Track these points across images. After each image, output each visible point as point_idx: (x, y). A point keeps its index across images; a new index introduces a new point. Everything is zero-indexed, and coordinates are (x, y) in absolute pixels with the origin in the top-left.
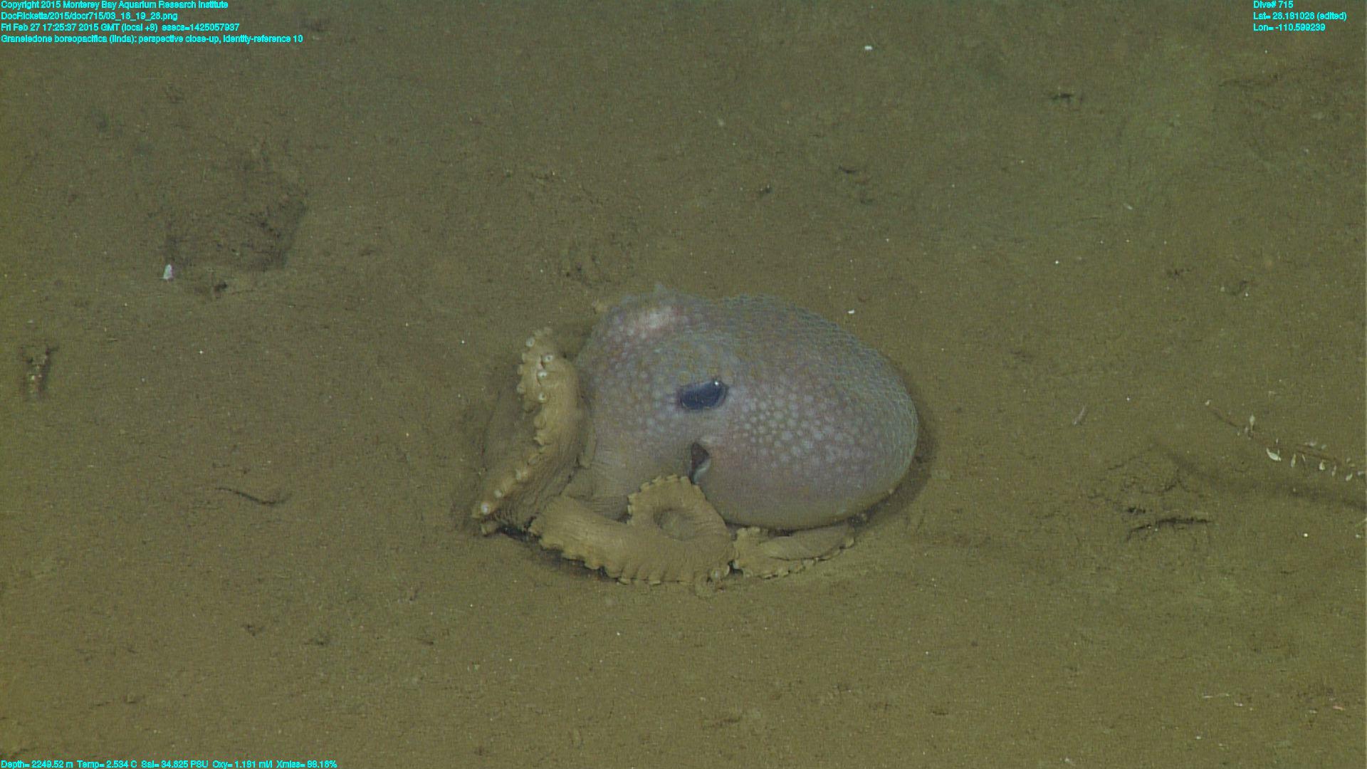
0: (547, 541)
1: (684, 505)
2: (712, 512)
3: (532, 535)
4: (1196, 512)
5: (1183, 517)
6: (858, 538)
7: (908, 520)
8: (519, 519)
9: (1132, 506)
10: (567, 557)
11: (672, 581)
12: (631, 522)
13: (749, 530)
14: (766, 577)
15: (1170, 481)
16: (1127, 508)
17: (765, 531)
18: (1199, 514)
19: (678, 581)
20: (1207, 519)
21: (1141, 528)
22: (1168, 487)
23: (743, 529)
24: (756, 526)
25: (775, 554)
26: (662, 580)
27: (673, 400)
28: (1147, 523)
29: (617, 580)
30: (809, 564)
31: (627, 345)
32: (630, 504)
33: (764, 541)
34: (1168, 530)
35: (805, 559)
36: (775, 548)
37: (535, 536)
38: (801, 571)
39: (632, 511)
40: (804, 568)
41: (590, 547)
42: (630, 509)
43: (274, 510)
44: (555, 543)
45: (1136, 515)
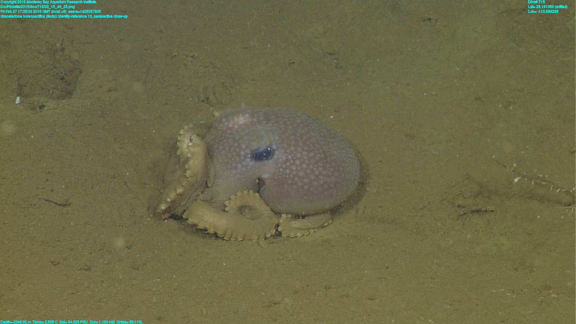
0: (191, 221)
1: (251, 204)
4: (489, 207)
5: (483, 209)
6: (335, 220)
7: (357, 211)
8: (178, 211)
9: (459, 205)
10: (200, 228)
11: (248, 239)
14: (292, 237)
15: (477, 193)
16: (457, 205)
17: (294, 216)
19: (251, 240)
20: (494, 210)
21: (464, 214)
22: (476, 195)
23: (284, 215)
24: (290, 214)
25: (297, 226)
26: (244, 238)
27: (249, 156)
28: (466, 212)
29: (222, 238)
31: (229, 131)
33: (293, 221)
34: (476, 215)
35: (310, 229)
37: (185, 219)
38: (308, 235)
40: (310, 233)
41: (210, 223)
43: (65, 208)
44: (194, 221)
45: (461, 208)
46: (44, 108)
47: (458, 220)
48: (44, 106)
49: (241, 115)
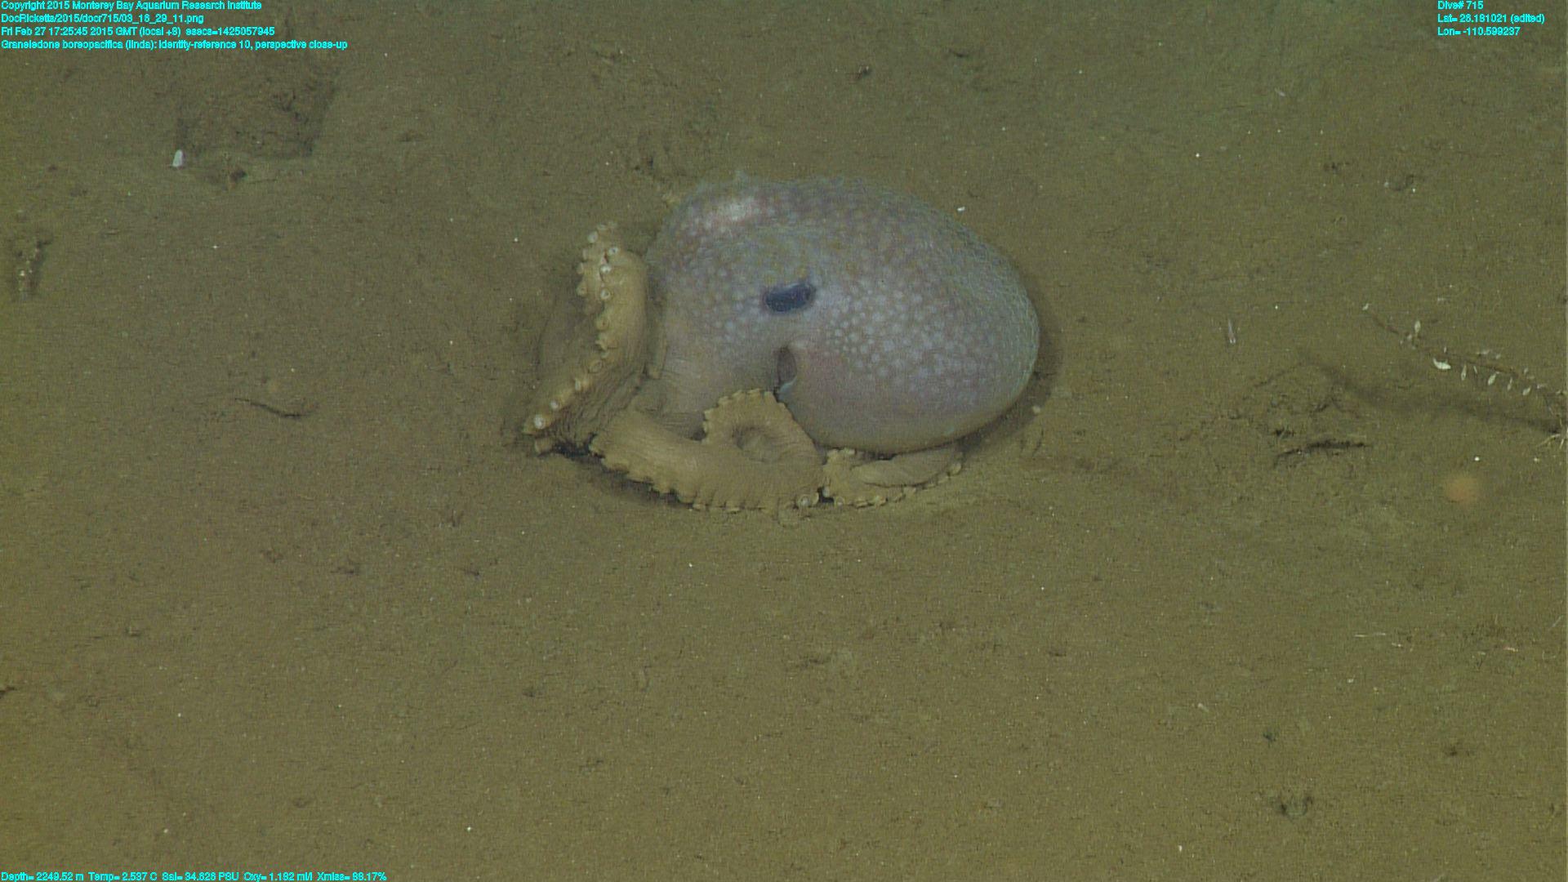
0: (610, 460)
1: (768, 423)
2: (800, 431)
3: (593, 454)
4: (1352, 435)
5: (1339, 439)
6: (966, 464)
7: (1023, 443)
8: (579, 434)
9: (1279, 429)
10: (633, 479)
11: (751, 509)
12: (707, 441)
13: (842, 451)
14: (861, 505)
15: (1322, 400)
16: (1274, 430)
17: (860, 454)
18: (1356, 437)
19: (760, 509)
20: (1365, 442)
21: (1289, 453)
22: (1321, 407)
23: (834, 452)
24: (850, 448)
25: (870, 479)
26: (742, 507)
27: (757, 302)
28: (1296, 448)
29: (690, 505)
30: (910, 492)
31: (703, 240)
32: (705, 420)
33: (858, 466)
34: (1322, 456)
35: (905, 485)
36: (871, 472)
37: (596, 455)
38: (900, 499)
39: (708, 430)
40: (904, 496)
41: (658, 467)
42: (706, 426)
43: (298, 423)
44: (620, 462)
45: (1283, 437)
46: (245, 178)
47: (1275, 465)
48: (244, 174)
49: (734, 200)
